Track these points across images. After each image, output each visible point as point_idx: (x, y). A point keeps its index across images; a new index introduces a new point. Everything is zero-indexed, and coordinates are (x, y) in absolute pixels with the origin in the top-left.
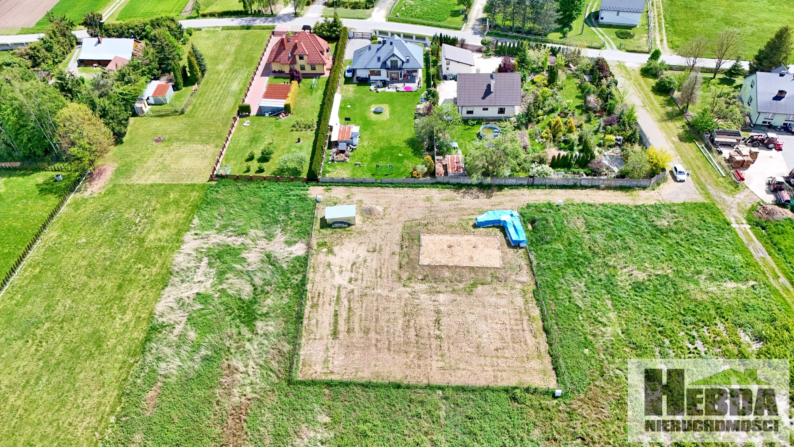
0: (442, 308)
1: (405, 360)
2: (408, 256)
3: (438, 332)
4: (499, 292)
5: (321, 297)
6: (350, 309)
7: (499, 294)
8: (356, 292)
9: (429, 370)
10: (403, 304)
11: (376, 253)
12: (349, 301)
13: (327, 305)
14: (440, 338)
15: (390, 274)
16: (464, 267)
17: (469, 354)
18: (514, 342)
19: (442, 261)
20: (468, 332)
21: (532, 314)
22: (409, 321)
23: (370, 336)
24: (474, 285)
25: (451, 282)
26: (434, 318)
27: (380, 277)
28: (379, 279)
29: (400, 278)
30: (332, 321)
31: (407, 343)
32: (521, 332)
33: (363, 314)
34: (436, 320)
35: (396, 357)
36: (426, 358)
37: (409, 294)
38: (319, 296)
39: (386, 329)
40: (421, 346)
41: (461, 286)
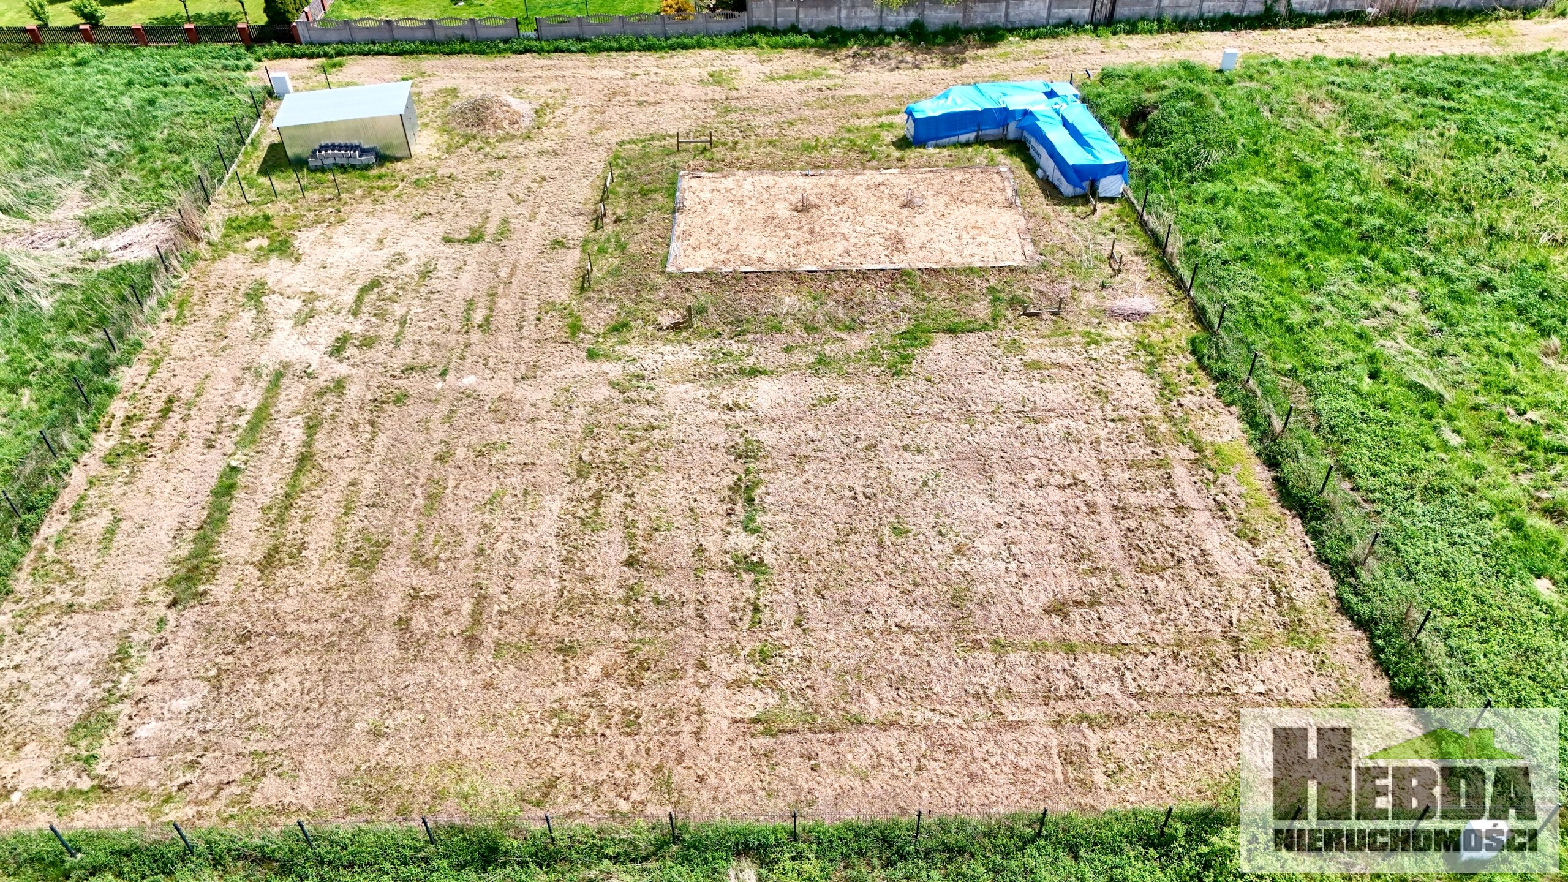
0: (767, 435)
1: (551, 695)
2: (622, 247)
3: (744, 542)
4: (1031, 355)
5: (175, 417)
6: (304, 460)
7: (1035, 365)
8: (354, 392)
9: (687, 740)
10: (576, 426)
11: (479, 247)
12: (311, 428)
13: (197, 445)
14: (756, 567)
15: (531, 315)
16: (865, 275)
17: (909, 640)
18: (1141, 568)
19: (770, 256)
20: (899, 532)
21: (1206, 437)
22: (598, 497)
23: (380, 576)
24: (916, 336)
25: (809, 329)
26: (729, 480)
27: (485, 326)
28: (476, 336)
29: (575, 328)
30: (197, 516)
31: (573, 605)
32: (1169, 519)
33: (369, 480)
34: (735, 488)
35: (507, 676)
36: (675, 674)
37: (613, 385)
38: (165, 413)
39: (471, 542)
40: (652, 614)
41: (856, 342)
